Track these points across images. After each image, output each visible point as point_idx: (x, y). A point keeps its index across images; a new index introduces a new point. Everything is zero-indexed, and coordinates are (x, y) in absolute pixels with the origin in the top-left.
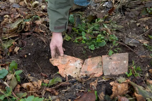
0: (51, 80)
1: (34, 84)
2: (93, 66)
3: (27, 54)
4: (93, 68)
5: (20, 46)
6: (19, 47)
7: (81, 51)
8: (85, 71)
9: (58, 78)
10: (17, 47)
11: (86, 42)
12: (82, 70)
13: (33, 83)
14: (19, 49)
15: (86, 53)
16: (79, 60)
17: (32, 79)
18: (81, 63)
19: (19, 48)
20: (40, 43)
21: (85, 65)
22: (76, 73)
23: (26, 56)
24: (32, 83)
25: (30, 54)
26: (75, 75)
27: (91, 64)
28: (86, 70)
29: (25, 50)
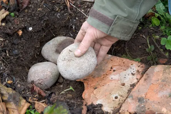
0: (49, 107)
1: (9, 109)
2: (162, 89)
3: (24, 29)
4: (160, 95)
5: (12, 9)
6: (8, 10)
7: (143, 44)
8: (139, 97)
9: (61, 107)
10: (3, 10)
11: (162, 23)
12: (135, 92)
13: (9, 106)
14: (9, 15)
15: (154, 51)
16: (134, 65)
17: (8, 96)
18: (138, 71)
19: (7, 13)
20: (59, 7)
21: (145, 80)
22: (119, 97)
23: (20, 33)
24: (6, 105)
25: (31, 29)
26: (113, 102)
27: (160, 81)
28: (143, 96)
29: (22, 17)
